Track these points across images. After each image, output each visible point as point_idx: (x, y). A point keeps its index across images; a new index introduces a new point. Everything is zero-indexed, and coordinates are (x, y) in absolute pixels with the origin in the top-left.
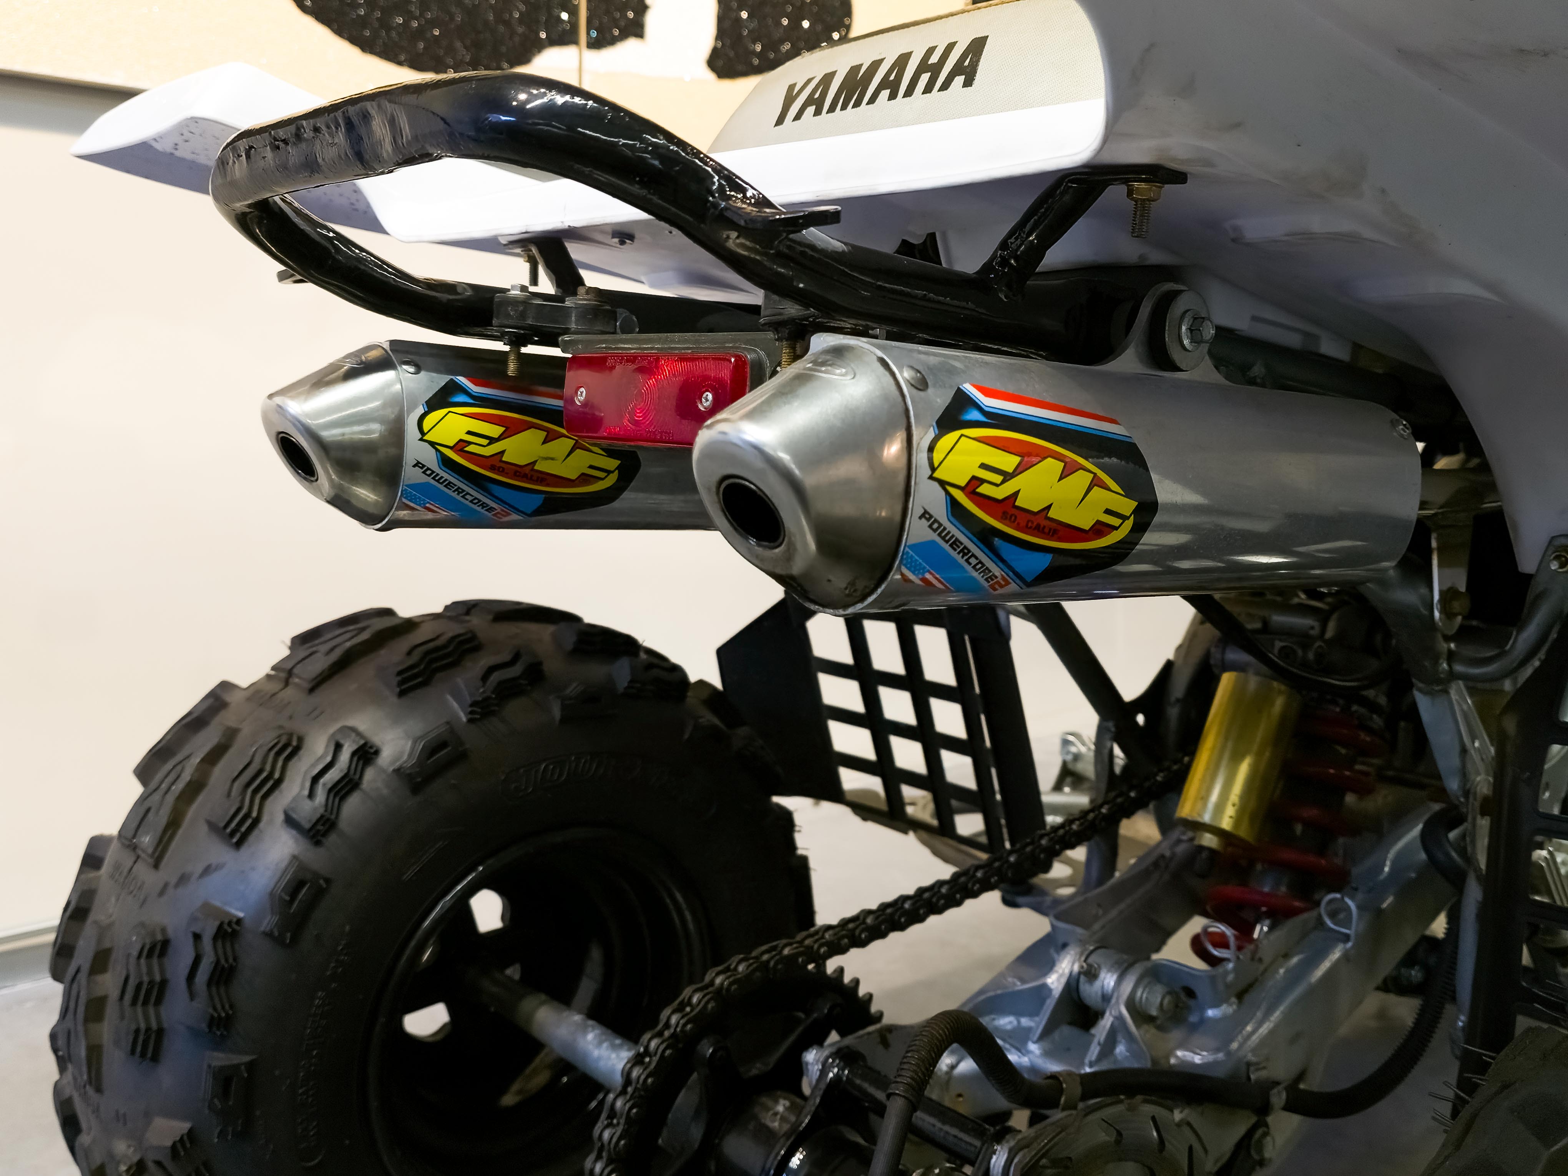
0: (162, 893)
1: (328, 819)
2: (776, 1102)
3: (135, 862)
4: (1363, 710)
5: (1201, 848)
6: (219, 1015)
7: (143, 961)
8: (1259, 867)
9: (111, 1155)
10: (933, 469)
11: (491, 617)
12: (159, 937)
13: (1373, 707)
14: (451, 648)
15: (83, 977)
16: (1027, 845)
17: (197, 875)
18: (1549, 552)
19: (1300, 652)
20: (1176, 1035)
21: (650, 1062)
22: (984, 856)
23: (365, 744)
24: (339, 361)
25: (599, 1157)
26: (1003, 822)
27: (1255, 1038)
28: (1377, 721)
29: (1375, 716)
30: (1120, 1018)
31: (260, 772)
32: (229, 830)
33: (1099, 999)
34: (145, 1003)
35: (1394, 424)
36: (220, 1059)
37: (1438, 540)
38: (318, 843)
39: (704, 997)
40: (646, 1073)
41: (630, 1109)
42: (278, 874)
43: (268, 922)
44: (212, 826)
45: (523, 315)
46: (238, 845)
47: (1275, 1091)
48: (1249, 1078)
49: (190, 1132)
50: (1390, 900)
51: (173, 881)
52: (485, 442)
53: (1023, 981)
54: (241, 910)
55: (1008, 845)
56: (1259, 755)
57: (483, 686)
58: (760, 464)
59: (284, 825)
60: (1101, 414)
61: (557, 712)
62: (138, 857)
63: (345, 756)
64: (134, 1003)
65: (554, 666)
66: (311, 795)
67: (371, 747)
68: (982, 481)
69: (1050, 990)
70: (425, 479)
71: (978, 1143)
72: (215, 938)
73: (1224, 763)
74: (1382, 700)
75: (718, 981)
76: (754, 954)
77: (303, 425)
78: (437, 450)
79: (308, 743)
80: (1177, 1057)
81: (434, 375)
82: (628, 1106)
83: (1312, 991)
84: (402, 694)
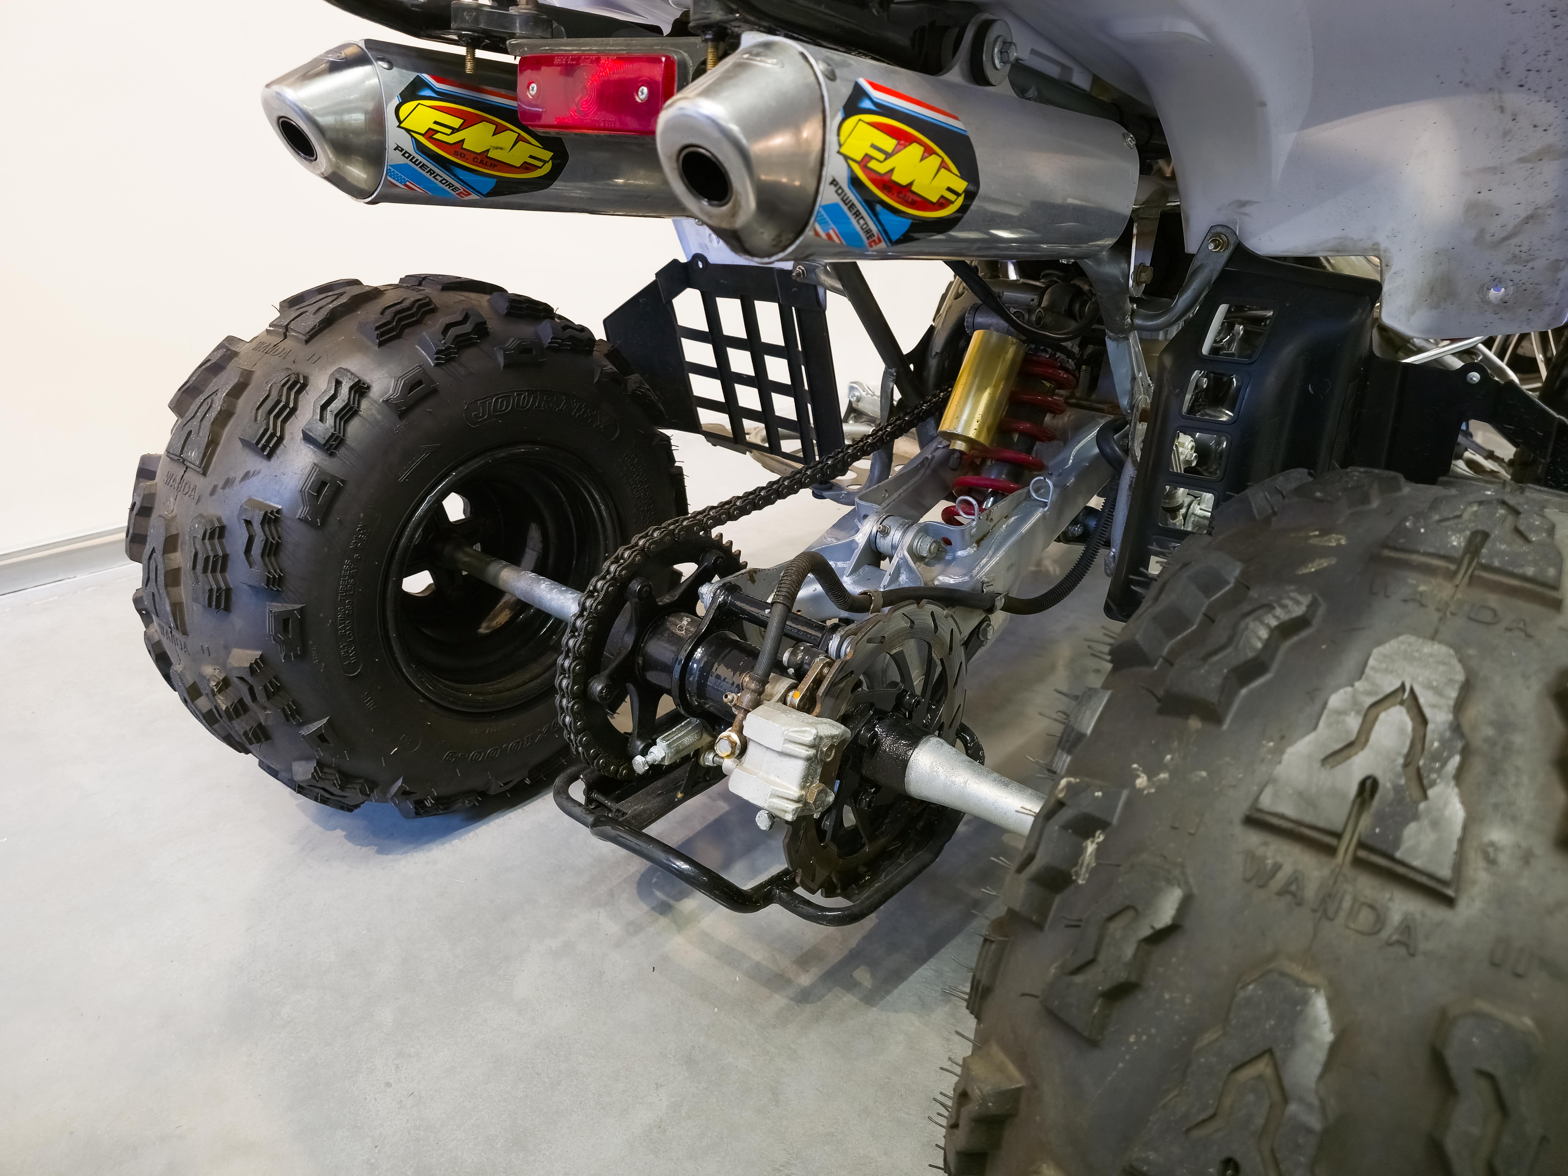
0: (213, 492)
1: (338, 437)
2: (682, 620)
3: (185, 471)
4: (1064, 357)
5: (954, 451)
6: (274, 576)
7: (206, 541)
8: (989, 463)
9: (202, 677)
10: (840, 145)
11: (440, 287)
12: (217, 524)
13: (1069, 354)
14: (415, 309)
15: (158, 555)
16: (839, 452)
17: (238, 479)
18: (1208, 238)
19: (1027, 316)
20: (938, 568)
21: (598, 596)
22: (799, 466)
23: (359, 381)
24: (321, 56)
25: (567, 656)
26: (815, 442)
27: (987, 569)
28: (1071, 364)
29: (1070, 360)
30: (904, 558)
31: (278, 402)
32: (260, 446)
33: (890, 548)
34: (214, 570)
35: (1125, 136)
36: (278, 607)
37: (1137, 227)
38: (332, 455)
39: (632, 553)
40: (596, 602)
41: (587, 626)
42: (304, 477)
43: (301, 511)
44: (245, 443)
45: (476, 20)
46: (269, 456)
47: (999, 598)
48: (983, 591)
49: (262, 657)
50: (1072, 480)
51: (221, 484)
52: (449, 131)
53: (838, 540)
54: (278, 504)
55: (817, 458)
56: (996, 387)
57: (444, 339)
58: (716, 134)
59: (303, 442)
60: (948, 111)
61: (501, 360)
62: (187, 468)
63: (344, 390)
64: (205, 570)
65: (493, 325)
66: (322, 419)
67: (364, 384)
68: (872, 158)
69: (857, 544)
70: (403, 161)
71: (820, 635)
72: (262, 523)
73: (972, 393)
74: (1076, 350)
75: (641, 543)
76: (663, 525)
77: (301, 110)
78: (412, 136)
79: (312, 380)
80: (939, 580)
81: (404, 71)
82: (585, 623)
83: (1023, 537)
84: (381, 344)
